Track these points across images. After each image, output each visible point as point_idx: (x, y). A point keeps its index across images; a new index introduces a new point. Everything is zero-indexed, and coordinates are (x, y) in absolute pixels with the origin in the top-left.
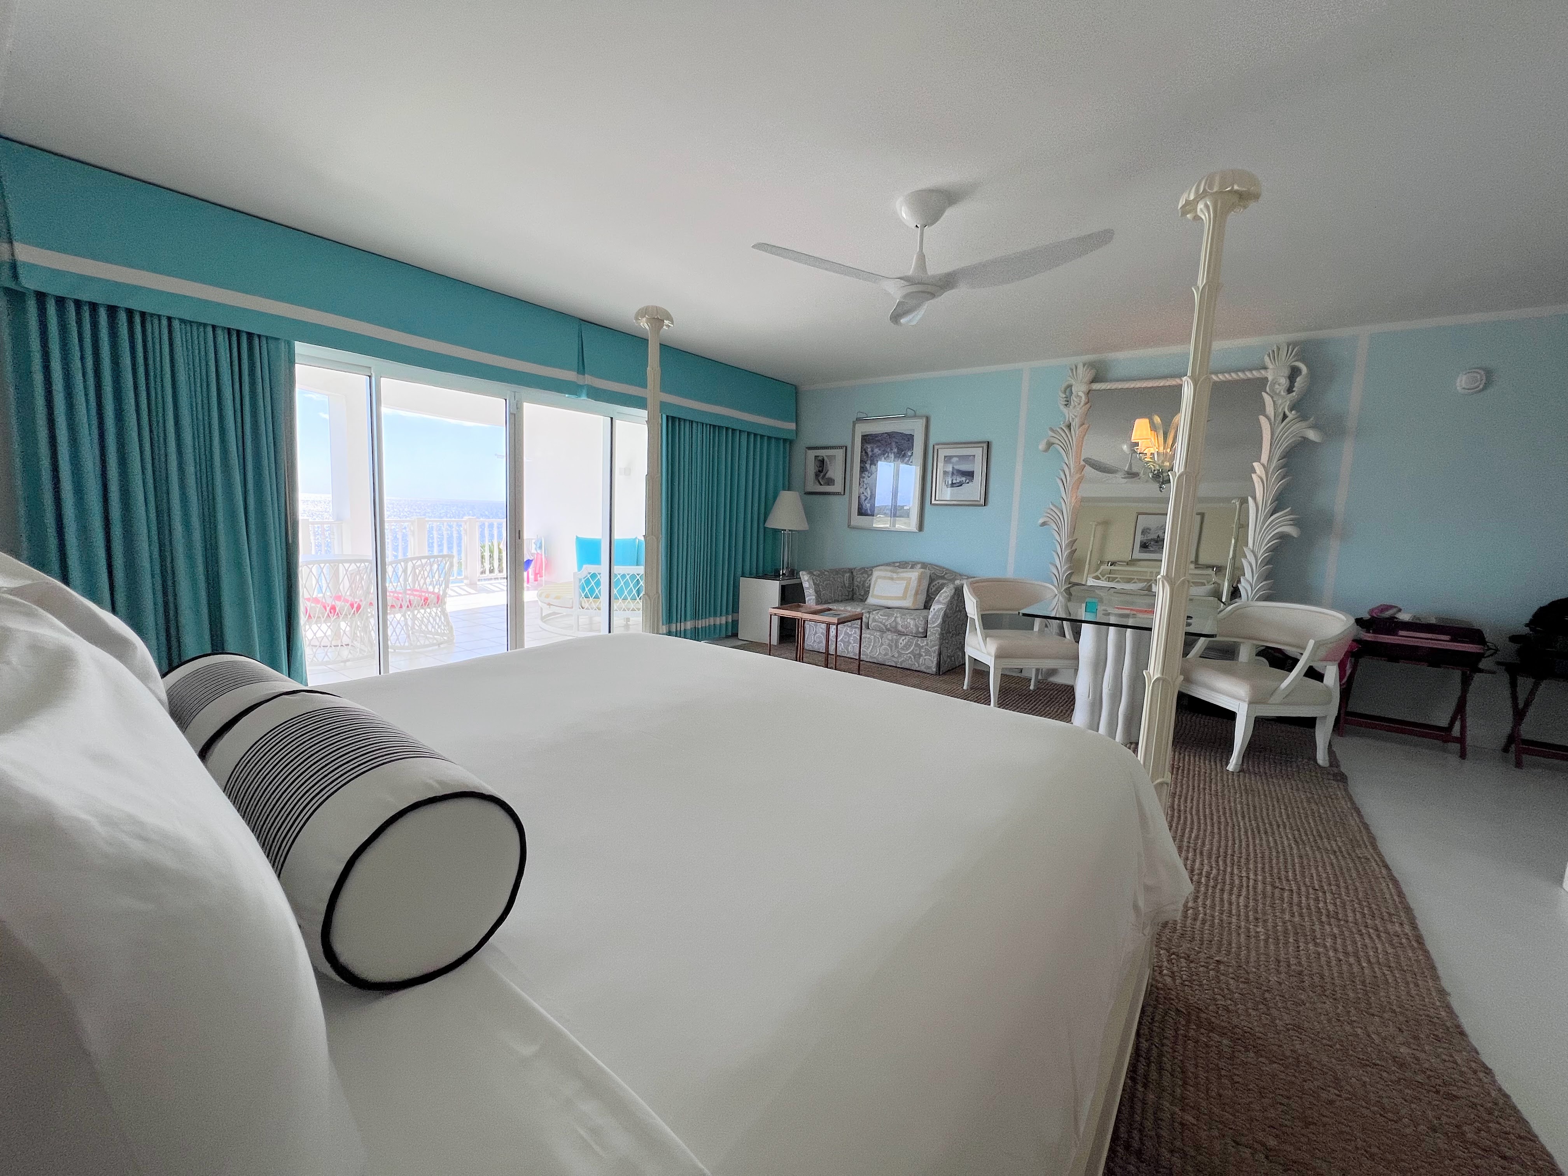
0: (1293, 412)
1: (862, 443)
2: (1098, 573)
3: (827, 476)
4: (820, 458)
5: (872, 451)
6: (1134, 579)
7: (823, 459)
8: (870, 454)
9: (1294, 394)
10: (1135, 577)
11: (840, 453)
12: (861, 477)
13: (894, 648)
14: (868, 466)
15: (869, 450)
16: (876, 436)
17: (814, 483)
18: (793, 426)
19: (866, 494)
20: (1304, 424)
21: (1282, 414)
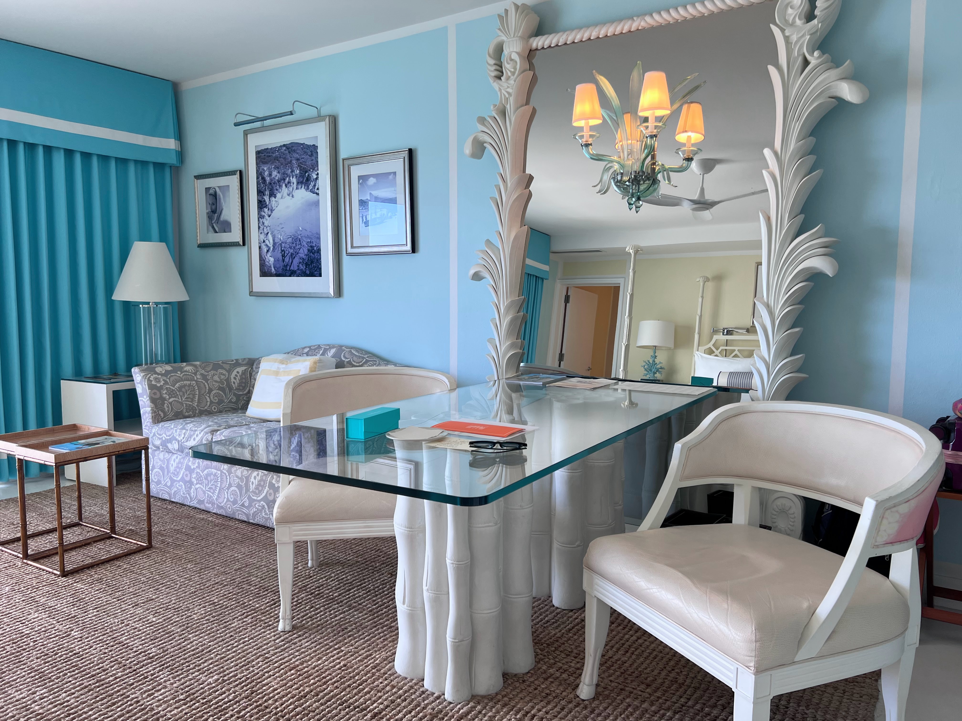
0: (816, 54)
1: (257, 164)
2: (710, 345)
3: (222, 218)
4: (211, 191)
5: (270, 175)
6: (735, 350)
7: (216, 192)
8: (268, 179)
9: (815, 21)
10: (737, 348)
11: (234, 181)
12: (260, 217)
13: (244, 491)
14: (266, 198)
15: (266, 173)
16: (273, 150)
17: (208, 231)
18: (171, 144)
19: (267, 242)
20: (833, 73)
21: (800, 60)
